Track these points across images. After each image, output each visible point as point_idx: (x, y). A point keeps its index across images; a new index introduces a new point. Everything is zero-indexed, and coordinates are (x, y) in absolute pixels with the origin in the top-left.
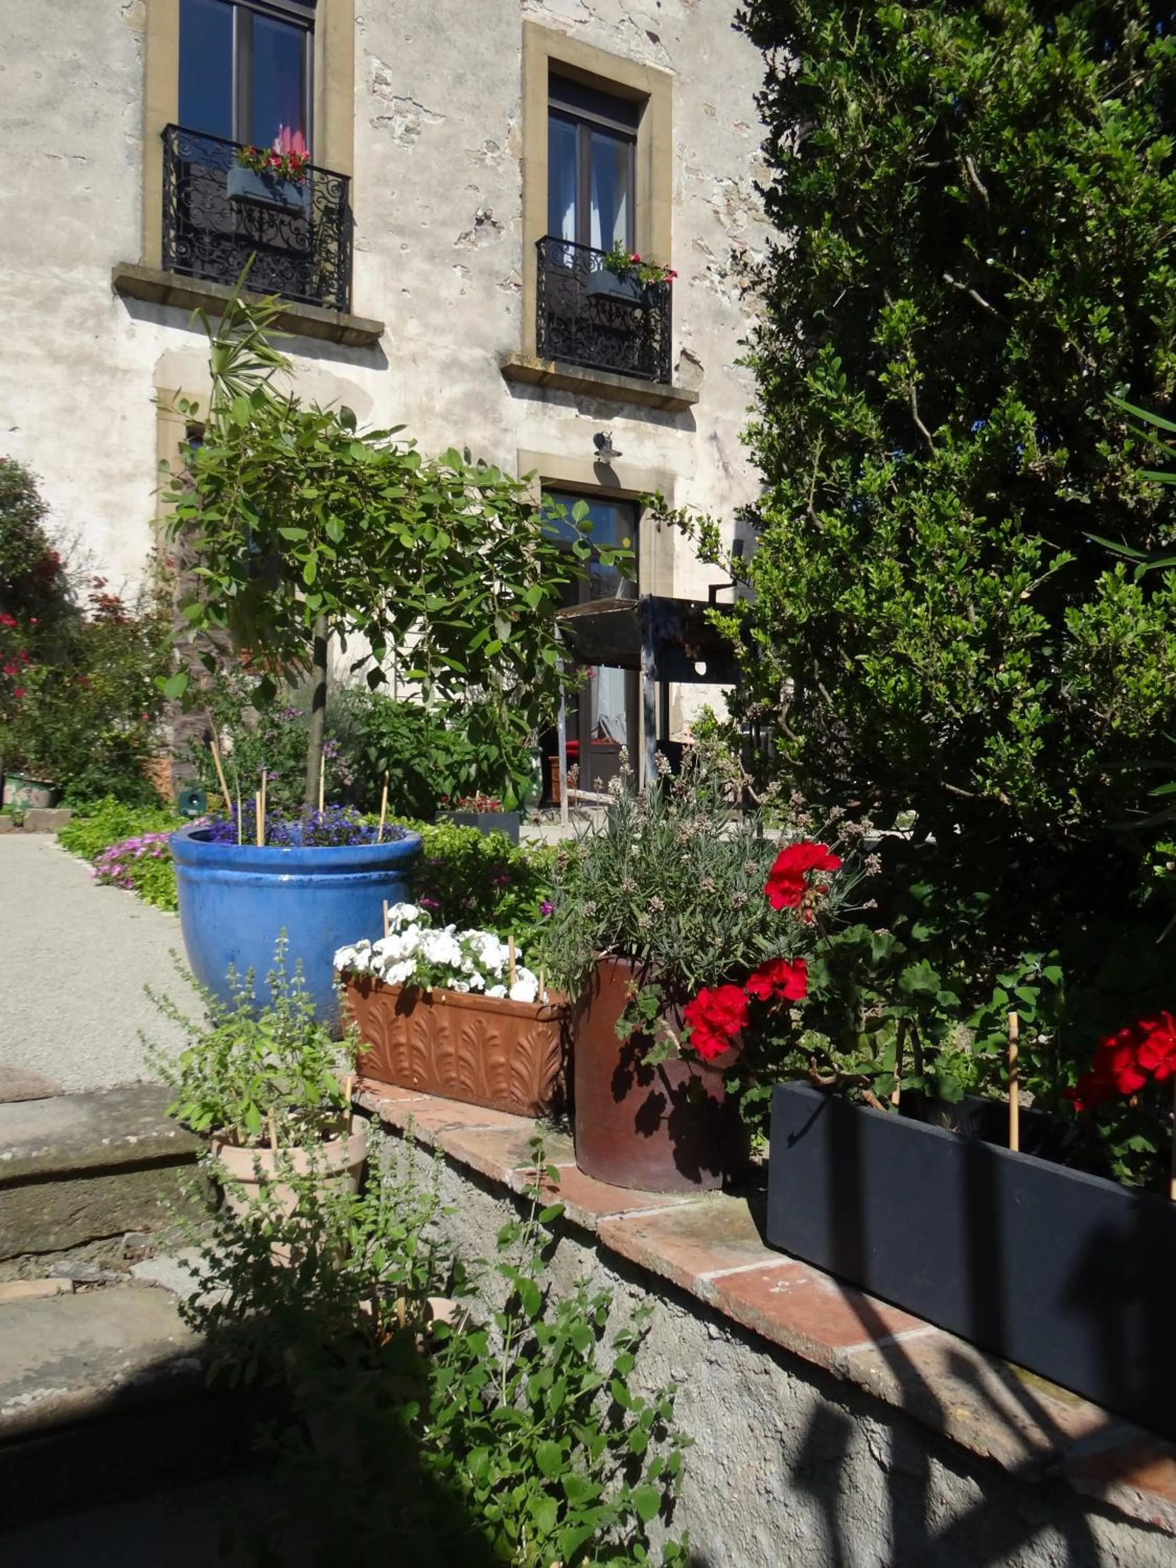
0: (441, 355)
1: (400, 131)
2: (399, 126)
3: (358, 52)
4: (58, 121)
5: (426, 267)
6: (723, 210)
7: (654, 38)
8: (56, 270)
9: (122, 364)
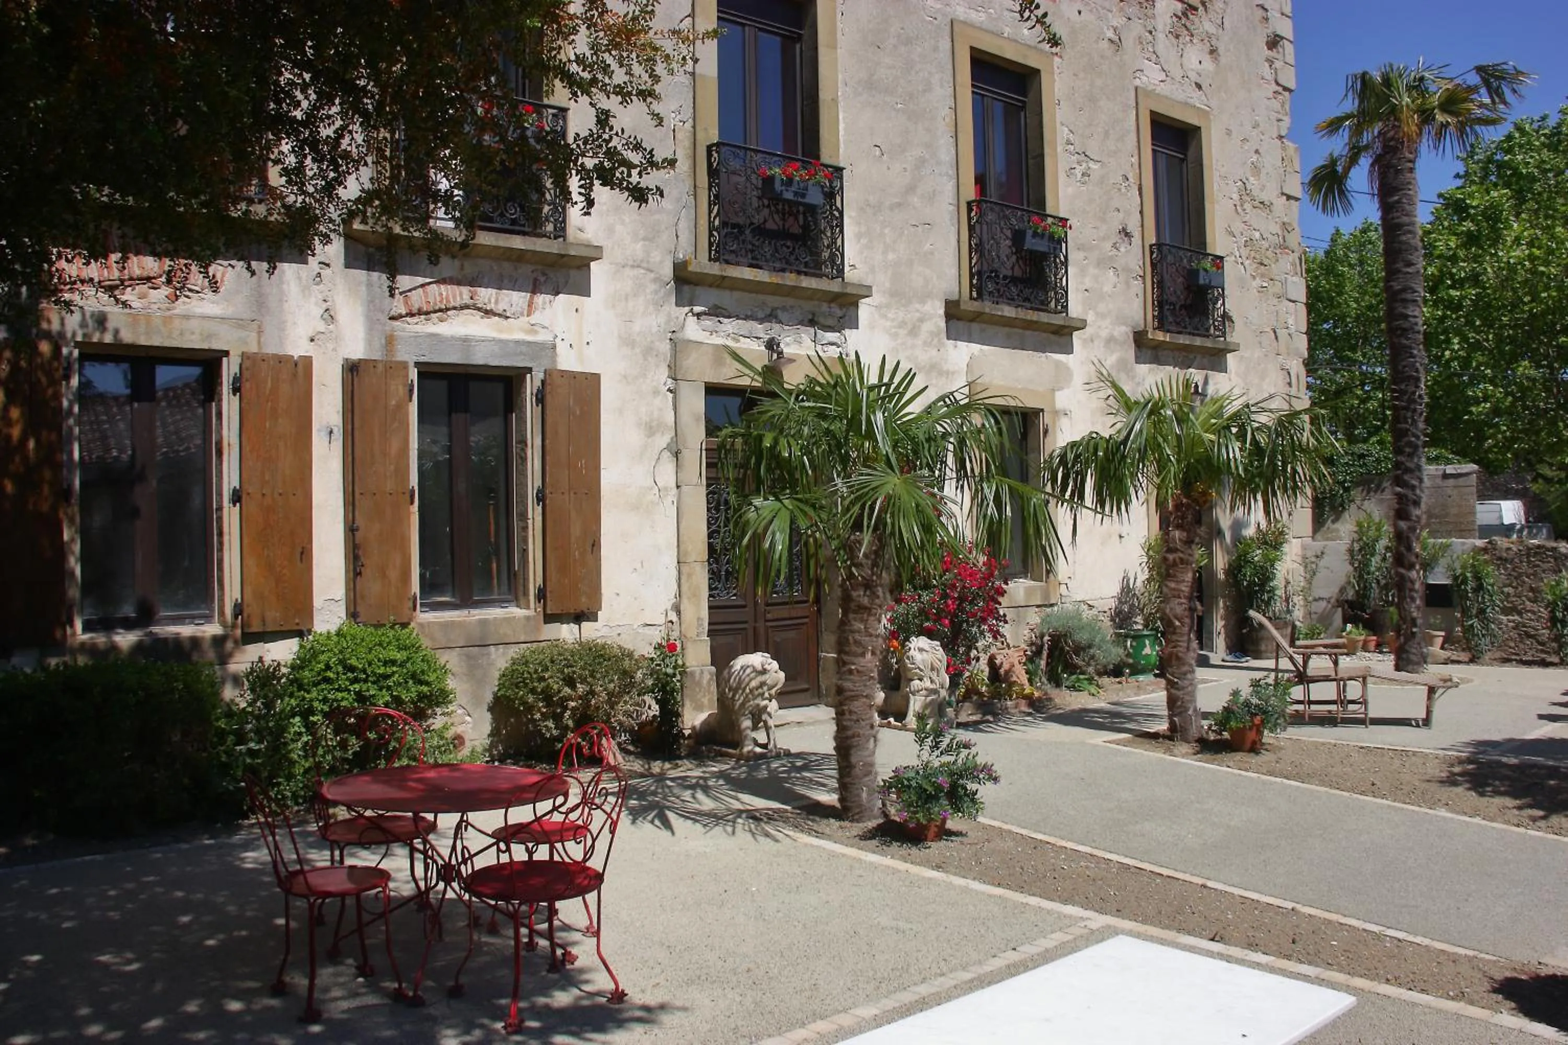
0: (1104, 334)
1: (1079, 175)
2: (1078, 172)
3: (1058, 125)
4: (915, 200)
5: (1096, 271)
6: (1238, 203)
7: (1199, 86)
8: (917, 306)
9: (951, 369)
